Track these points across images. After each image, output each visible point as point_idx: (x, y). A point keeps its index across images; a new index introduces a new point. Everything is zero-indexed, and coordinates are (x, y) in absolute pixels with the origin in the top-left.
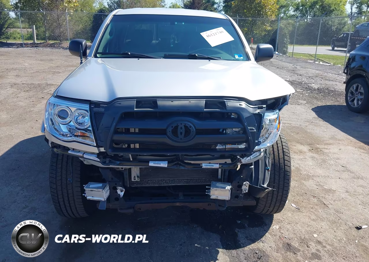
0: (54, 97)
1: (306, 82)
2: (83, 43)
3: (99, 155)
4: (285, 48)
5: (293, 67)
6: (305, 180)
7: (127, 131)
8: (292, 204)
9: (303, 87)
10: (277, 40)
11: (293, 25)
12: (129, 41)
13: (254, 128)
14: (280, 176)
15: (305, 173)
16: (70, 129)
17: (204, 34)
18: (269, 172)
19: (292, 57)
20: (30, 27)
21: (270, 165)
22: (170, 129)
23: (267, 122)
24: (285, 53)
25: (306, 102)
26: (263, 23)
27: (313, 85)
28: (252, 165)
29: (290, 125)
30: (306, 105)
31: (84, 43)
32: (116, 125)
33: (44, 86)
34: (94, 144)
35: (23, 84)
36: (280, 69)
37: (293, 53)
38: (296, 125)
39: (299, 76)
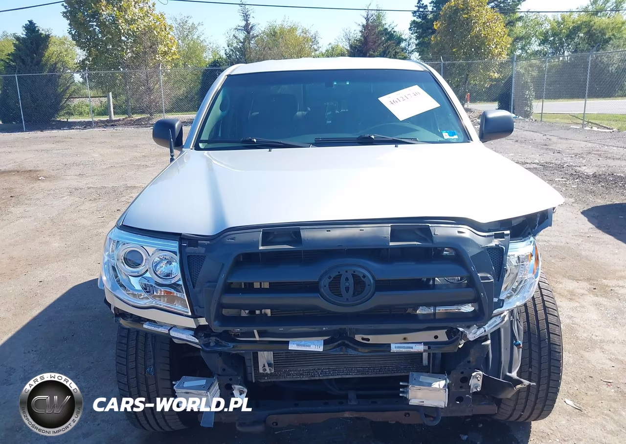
0: (118, 229)
1: (571, 163)
2: (176, 125)
3: (198, 331)
4: (528, 107)
5: (545, 138)
6: (586, 349)
7: (249, 288)
8: (566, 400)
9: (565, 174)
10: (512, 95)
11: (539, 67)
12: (257, 115)
13: (489, 276)
14: (541, 353)
15: (585, 335)
16: (145, 285)
17: (385, 100)
18: (521, 349)
19: (541, 121)
20: (104, 95)
21: (522, 333)
22: (325, 282)
23: (514, 261)
24: (527, 115)
25: (574, 201)
26: (487, 68)
27: (584, 168)
28: (486, 340)
29: (548, 244)
30: (575, 205)
31: (178, 126)
32: (227, 278)
33: (121, 190)
34: (188, 312)
35: (89, 188)
36: (521, 142)
37: (542, 113)
38: (559, 244)
39: (556, 154)
